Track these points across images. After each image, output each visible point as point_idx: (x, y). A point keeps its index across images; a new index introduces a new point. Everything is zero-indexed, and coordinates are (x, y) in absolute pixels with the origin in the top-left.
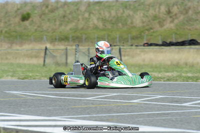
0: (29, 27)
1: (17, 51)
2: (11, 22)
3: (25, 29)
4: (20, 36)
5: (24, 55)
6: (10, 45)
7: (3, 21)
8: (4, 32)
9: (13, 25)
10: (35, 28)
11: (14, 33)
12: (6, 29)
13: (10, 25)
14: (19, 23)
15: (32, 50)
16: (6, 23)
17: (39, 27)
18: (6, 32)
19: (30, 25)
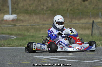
0: (89, 6)
1: (74, 25)
2: (75, 2)
3: (85, 7)
4: (81, 13)
5: (80, 27)
6: (70, 20)
7: (68, 2)
8: (69, 10)
9: (76, 5)
10: (93, 6)
11: (77, 11)
12: (71, 8)
13: (74, 4)
14: (81, 2)
15: (87, 23)
16: (71, 3)
17: (96, 5)
18: (71, 10)
19: (89, 4)
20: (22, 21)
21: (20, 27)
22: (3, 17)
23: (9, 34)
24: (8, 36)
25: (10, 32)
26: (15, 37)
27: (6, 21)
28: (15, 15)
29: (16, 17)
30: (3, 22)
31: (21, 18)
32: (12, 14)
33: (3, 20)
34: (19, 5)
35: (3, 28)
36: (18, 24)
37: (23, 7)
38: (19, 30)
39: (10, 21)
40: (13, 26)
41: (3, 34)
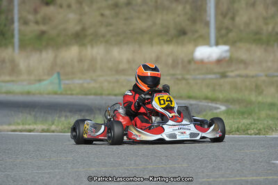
20: (245, 63)
21: (239, 80)
22: (193, 52)
23: (206, 98)
24: (204, 103)
25: (210, 94)
26: (223, 108)
27: (202, 62)
28: (226, 48)
29: (227, 51)
30: (193, 66)
31: (242, 54)
32: (217, 44)
33: (191, 61)
34: (237, 19)
35: (191, 82)
36: (232, 71)
37: (247, 24)
38: (235, 87)
39: (210, 63)
40: (218, 76)
41: (190, 98)
